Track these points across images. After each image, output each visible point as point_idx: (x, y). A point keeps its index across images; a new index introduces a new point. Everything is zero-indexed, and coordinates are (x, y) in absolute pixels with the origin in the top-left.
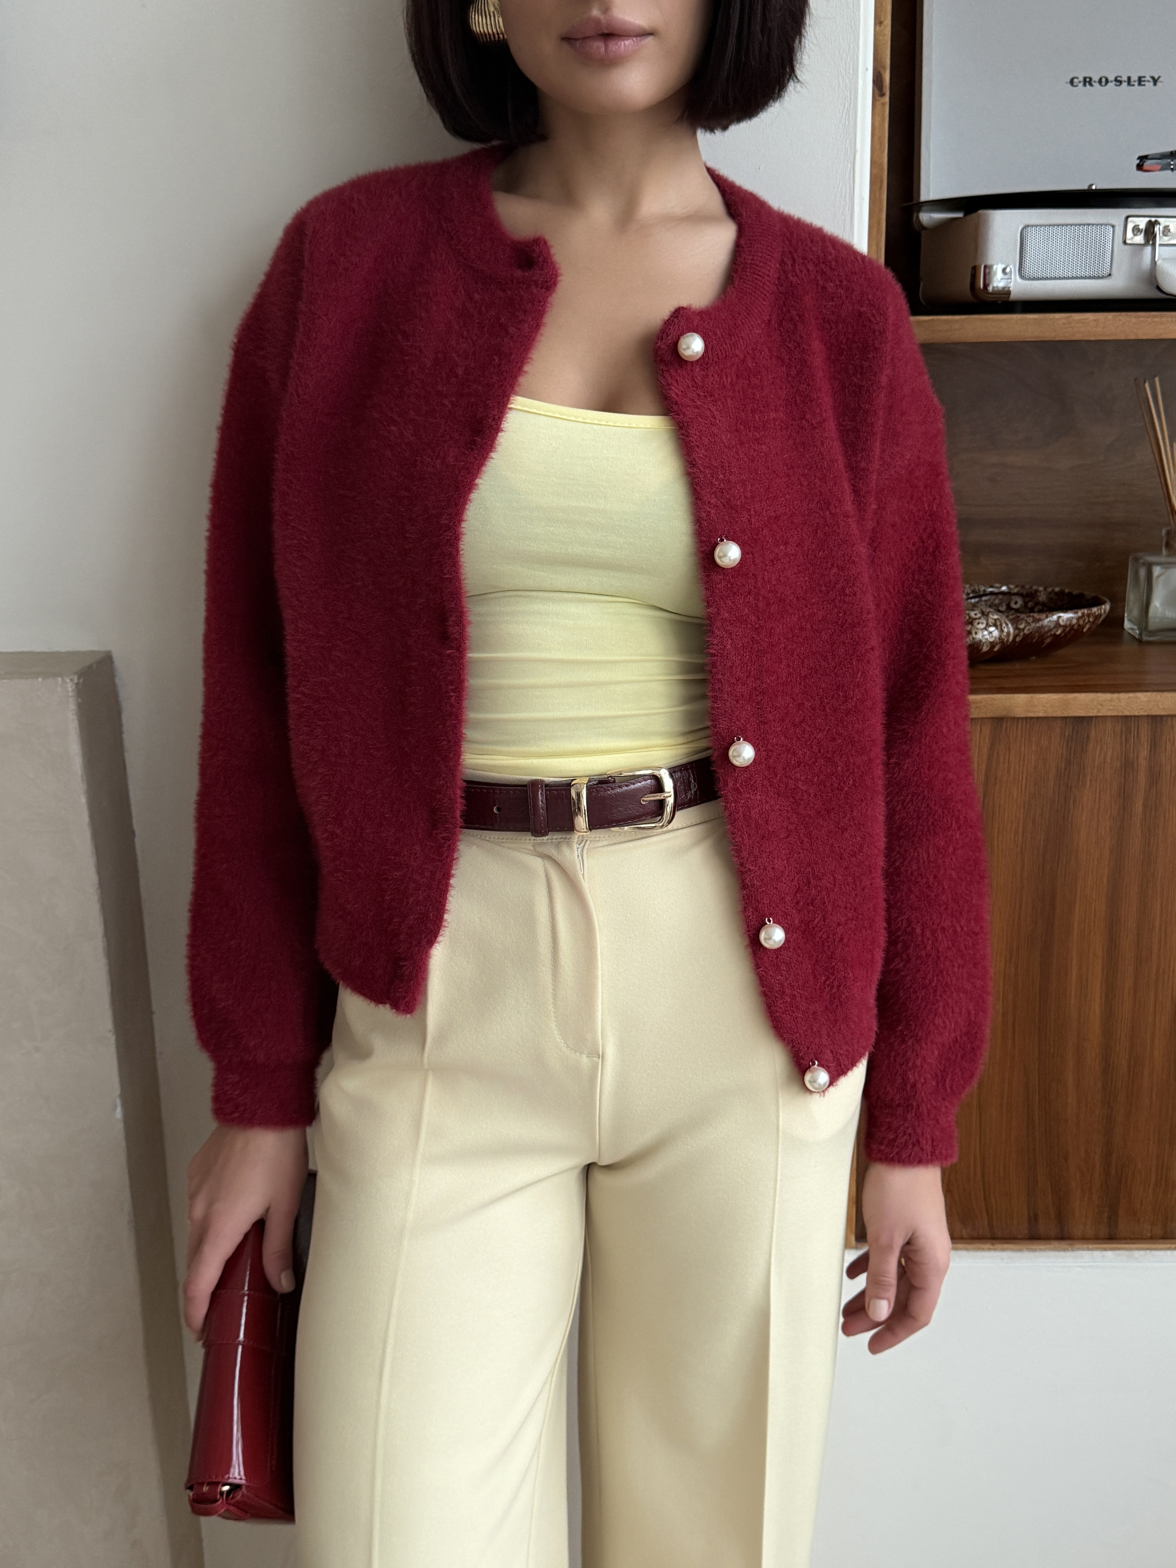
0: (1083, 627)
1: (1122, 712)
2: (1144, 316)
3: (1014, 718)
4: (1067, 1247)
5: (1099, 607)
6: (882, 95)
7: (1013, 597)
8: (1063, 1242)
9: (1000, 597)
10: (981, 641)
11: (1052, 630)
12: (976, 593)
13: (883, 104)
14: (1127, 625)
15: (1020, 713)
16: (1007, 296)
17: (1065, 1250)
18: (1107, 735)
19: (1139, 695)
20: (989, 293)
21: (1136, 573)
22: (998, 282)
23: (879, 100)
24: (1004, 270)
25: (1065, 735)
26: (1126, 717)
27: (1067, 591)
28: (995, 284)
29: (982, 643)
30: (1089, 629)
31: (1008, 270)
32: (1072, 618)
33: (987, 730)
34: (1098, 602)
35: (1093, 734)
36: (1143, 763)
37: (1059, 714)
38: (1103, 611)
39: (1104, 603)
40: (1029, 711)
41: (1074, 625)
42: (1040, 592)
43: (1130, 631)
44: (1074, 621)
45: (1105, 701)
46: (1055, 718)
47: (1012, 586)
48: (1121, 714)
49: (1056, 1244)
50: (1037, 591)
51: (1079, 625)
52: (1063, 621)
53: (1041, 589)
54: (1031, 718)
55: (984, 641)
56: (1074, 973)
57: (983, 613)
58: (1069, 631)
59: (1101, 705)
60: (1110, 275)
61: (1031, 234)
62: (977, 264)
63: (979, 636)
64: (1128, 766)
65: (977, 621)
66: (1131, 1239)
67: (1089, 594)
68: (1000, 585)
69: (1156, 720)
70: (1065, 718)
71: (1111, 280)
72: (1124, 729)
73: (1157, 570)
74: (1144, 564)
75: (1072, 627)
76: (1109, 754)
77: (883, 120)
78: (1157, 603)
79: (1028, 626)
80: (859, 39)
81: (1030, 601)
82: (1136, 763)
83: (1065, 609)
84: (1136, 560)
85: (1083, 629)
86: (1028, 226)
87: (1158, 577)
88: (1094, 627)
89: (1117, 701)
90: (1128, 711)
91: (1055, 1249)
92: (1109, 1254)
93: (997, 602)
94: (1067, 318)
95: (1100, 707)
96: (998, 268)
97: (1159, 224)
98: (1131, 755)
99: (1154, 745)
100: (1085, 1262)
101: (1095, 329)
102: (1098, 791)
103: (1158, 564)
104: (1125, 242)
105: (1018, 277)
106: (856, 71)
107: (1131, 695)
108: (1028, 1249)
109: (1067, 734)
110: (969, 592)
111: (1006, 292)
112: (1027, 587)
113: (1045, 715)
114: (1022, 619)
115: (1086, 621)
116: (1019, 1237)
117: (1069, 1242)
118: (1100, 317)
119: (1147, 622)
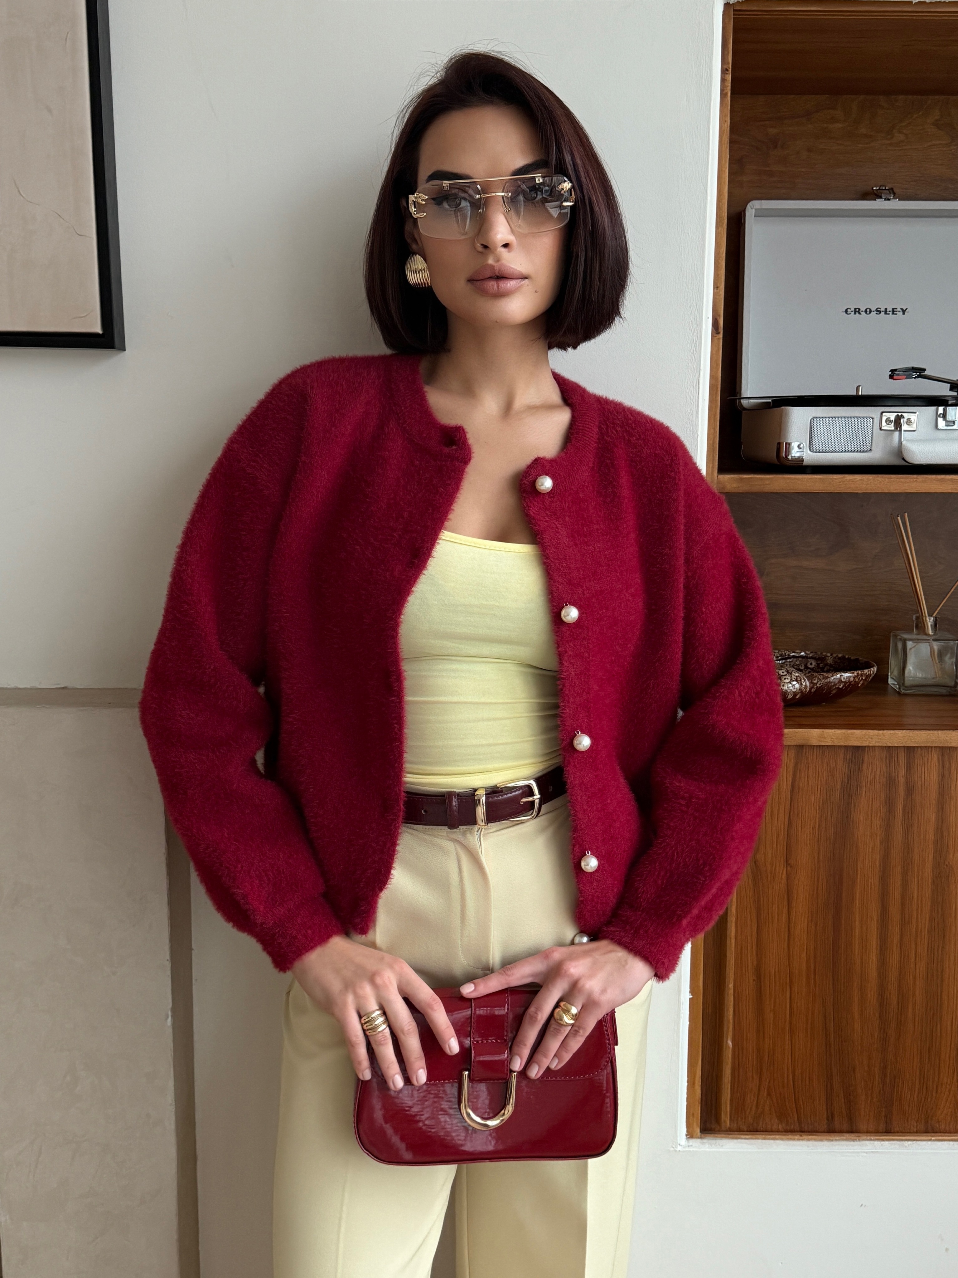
0: (858, 683)
1: (886, 744)
2: (894, 478)
3: (811, 746)
4: (855, 1138)
5: (869, 669)
6: (718, 333)
7: (809, 660)
8: (853, 1135)
9: (800, 659)
10: (787, 691)
11: (836, 684)
12: (783, 656)
13: (719, 339)
14: (890, 681)
15: (815, 742)
16: (801, 462)
17: (853, 1140)
18: (876, 759)
19: (897, 732)
20: (790, 461)
21: (896, 646)
22: (795, 453)
23: (716, 337)
24: (799, 446)
25: (847, 759)
26: (889, 747)
27: (847, 657)
28: (793, 455)
29: (788, 693)
30: (863, 684)
31: (802, 446)
32: (850, 676)
33: (792, 753)
34: (869, 666)
35: (866, 759)
36: (902, 780)
37: (842, 744)
38: (872, 672)
39: (873, 666)
40: (821, 741)
41: (852, 682)
42: (828, 657)
43: (892, 686)
44: (852, 679)
45: (874, 736)
46: (840, 747)
47: (808, 653)
48: (885, 745)
49: (847, 1135)
50: (826, 656)
51: (855, 682)
52: (844, 678)
53: (829, 655)
54: (823, 746)
55: (789, 691)
56: (857, 931)
57: (788, 672)
58: (849, 686)
59: (872, 738)
60: (871, 450)
61: (816, 423)
62: (781, 441)
63: (785, 688)
64: (891, 782)
65: (784, 677)
66: (902, 1133)
67: (862, 659)
68: (800, 651)
69: (910, 750)
70: (846, 747)
71: (871, 454)
72: (888, 755)
73: (910, 644)
74: (900, 639)
75: (850, 682)
76: (878, 773)
77: (719, 350)
78: (910, 668)
79: (820, 681)
80: (703, 298)
81: (821, 663)
82: (897, 780)
83: (846, 671)
84: (896, 636)
85: (858, 684)
86: (815, 417)
87: (911, 649)
88: (866, 683)
89: (882, 736)
90: (890, 743)
91: (847, 1140)
92: (886, 1143)
93: (798, 663)
94: (842, 478)
95: (870, 740)
96: (795, 445)
97: (904, 418)
98: (893, 775)
99: (909, 767)
100: (868, 1149)
101: (861, 485)
102: (871, 799)
103: (910, 640)
104: (881, 429)
105: (809, 451)
106: (701, 318)
107: (892, 732)
108: (827, 1140)
109: (848, 758)
110: (778, 655)
111: (801, 460)
112: (819, 653)
113: (832, 744)
114: (816, 677)
115: (860, 679)
116: (821, 1131)
117: (857, 1134)
118: (864, 478)
119: (904, 680)
